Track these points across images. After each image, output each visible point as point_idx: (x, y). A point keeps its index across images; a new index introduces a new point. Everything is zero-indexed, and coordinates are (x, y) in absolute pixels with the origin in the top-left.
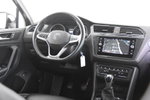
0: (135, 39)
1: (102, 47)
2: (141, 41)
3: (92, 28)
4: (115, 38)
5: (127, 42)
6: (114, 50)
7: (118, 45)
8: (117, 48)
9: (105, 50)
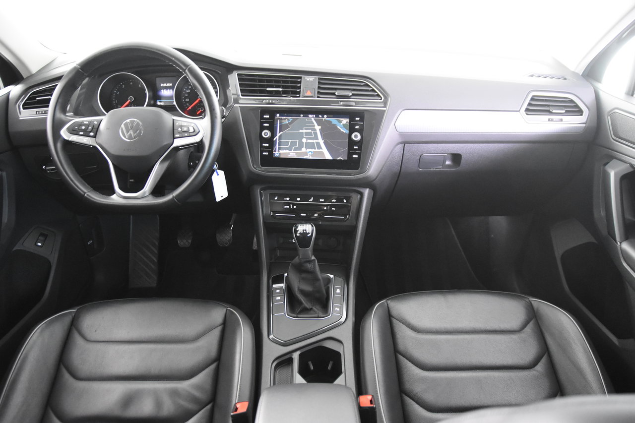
0: (361, 114)
1: (271, 141)
2: (377, 118)
3: (233, 79)
4: (306, 113)
5: (342, 124)
6: (306, 148)
7: (316, 134)
8: (315, 141)
9: (281, 151)
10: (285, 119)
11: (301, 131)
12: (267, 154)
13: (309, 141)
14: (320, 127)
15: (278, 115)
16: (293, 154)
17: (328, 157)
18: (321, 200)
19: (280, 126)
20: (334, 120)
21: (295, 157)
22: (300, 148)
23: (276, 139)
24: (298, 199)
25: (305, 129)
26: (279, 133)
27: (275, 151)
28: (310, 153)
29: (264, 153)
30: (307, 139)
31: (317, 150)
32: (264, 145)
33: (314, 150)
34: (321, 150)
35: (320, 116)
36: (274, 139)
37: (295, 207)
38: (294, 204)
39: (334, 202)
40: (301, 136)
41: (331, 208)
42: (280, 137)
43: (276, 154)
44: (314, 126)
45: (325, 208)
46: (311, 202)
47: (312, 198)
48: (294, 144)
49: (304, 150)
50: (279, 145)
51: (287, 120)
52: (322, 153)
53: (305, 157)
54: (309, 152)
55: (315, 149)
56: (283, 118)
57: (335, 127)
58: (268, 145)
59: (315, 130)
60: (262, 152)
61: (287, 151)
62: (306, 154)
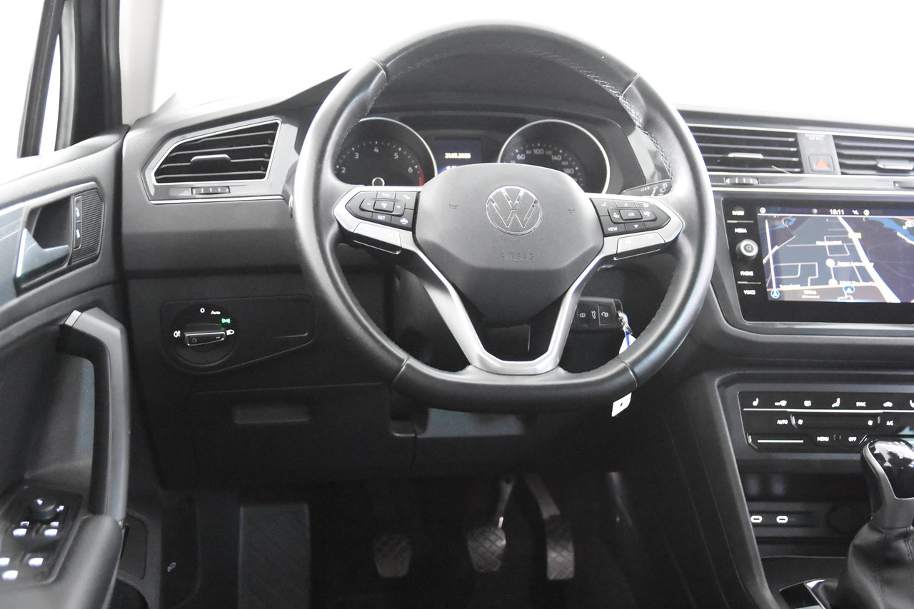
1: (757, 264)
4: (824, 205)
5: (905, 227)
6: (838, 279)
7: (852, 248)
8: (854, 264)
9: (783, 288)
10: (780, 218)
11: (819, 243)
12: (753, 292)
13: (842, 264)
14: (859, 235)
15: (763, 210)
16: (810, 292)
17: (890, 297)
18: (858, 404)
19: (772, 233)
20: (886, 220)
21: (817, 298)
22: (824, 278)
23: (768, 261)
24: (808, 403)
25: (829, 239)
26: (772, 248)
27: (771, 286)
28: (849, 291)
29: (747, 292)
30: (836, 260)
31: (862, 284)
32: (742, 273)
33: (854, 284)
34: (870, 284)
35: (855, 212)
36: (764, 261)
37: (800, 422)
38: (798, 416)
39: (888, 408)
40: (821, 255)
41: (884, 422)
42: (775, 256)
43: (774, 294)
44: (846, 233)
45: (870, 423)
46: (836, 408)
47: (838, 400)
48: (808, 271)
49: (833, 283)
50: (776, 275)
51: (785, 220)
52: (875, 290)
53: (839, 300)
54: (846, 288)
55: (858, 281)
56: (775, 215)
57: (891, 235)
58: (751, 273)
59: (851, 241)
60: (740, 289)
61: (797, 287)
62: (839, 292)
